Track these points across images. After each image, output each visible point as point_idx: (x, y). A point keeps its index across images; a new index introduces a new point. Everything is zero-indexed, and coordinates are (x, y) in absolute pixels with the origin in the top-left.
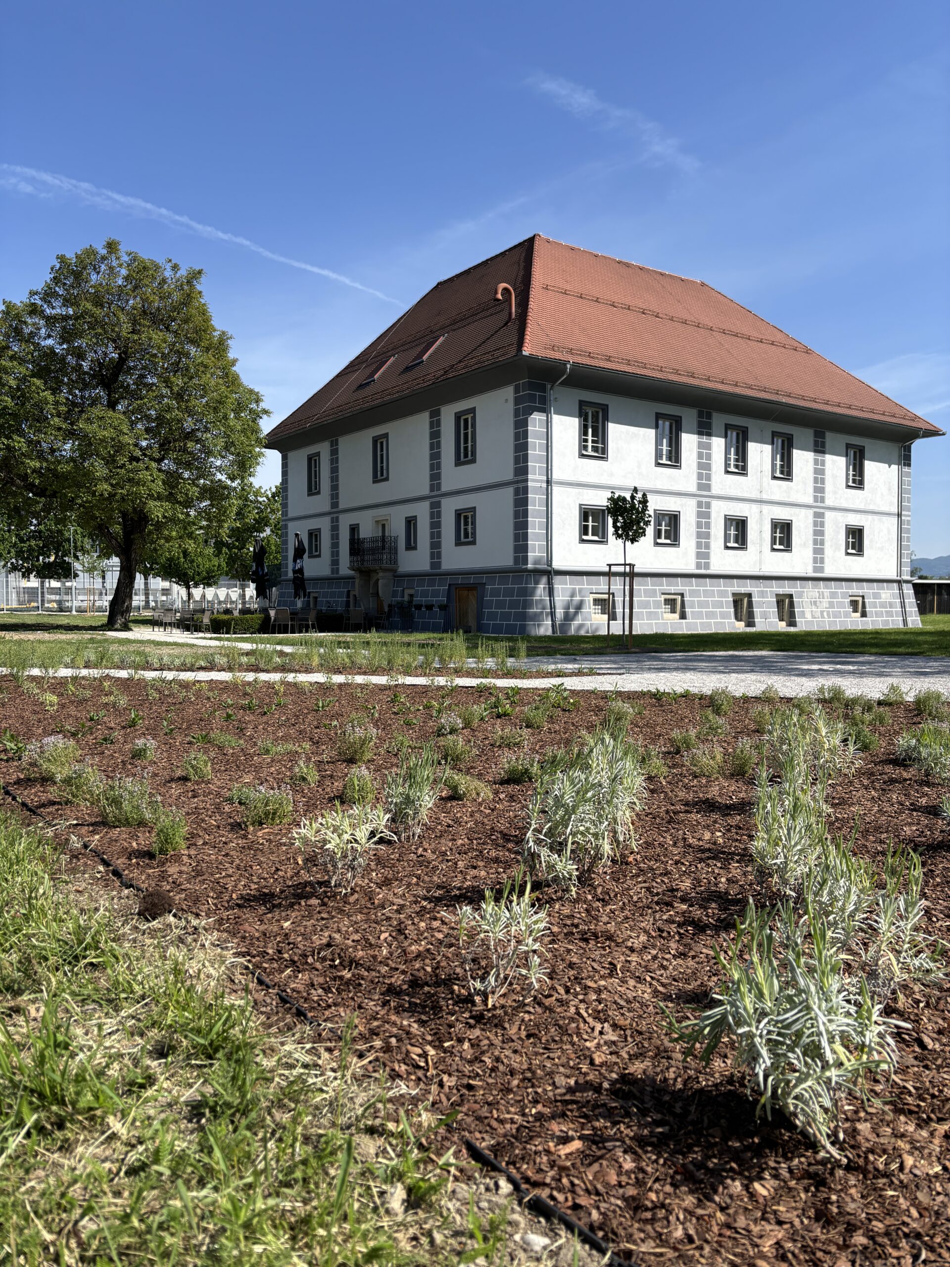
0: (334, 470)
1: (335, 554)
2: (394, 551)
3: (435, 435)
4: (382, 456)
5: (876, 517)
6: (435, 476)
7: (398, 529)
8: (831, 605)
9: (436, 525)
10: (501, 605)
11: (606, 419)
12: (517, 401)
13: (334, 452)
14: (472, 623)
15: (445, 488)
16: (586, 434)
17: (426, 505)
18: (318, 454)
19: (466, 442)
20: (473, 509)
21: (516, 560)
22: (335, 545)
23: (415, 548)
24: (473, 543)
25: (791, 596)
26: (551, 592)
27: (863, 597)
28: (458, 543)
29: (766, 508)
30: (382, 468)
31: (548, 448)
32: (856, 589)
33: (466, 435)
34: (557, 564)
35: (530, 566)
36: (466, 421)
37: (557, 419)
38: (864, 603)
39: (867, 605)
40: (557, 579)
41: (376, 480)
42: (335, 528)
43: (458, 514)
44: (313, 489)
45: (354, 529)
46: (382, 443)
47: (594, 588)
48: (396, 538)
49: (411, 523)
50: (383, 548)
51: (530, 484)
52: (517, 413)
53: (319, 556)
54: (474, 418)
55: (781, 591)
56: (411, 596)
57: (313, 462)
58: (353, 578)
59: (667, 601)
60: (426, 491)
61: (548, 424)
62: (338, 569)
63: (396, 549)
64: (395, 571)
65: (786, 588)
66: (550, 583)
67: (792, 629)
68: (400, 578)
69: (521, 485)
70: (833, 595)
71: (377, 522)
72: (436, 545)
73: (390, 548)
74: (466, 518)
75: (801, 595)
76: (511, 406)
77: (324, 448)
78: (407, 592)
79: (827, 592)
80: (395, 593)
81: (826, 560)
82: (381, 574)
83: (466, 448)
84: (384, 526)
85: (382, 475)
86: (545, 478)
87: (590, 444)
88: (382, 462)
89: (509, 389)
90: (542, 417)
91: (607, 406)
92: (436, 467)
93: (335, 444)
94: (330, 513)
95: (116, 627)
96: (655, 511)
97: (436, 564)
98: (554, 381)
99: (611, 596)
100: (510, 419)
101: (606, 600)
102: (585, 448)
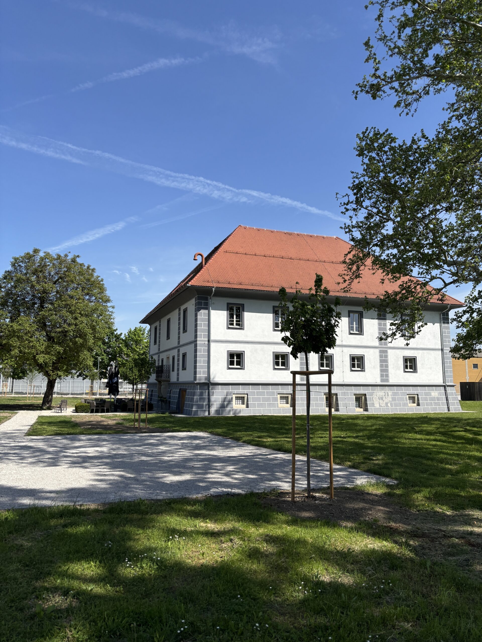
0: (160, 334)
3: (179, 319)
4: (169, 328)
5: (425, 352)
6: (179, 338)
7: (171, 362)
8: (394, 399)
9: (178, 360)
10: (189, 400)
11: (243, 310)
12: (196, 304)
13: (160, 326)
15: (180, 343)
16: (232, 318)
18: (157, 326)
19: (185, 323)
20: (186, 354)
21: (193, 378)
24: (185, 369)
25: (365, 395)
26: (209, 394)
27: (418, 395)
29: (345, 349)
30: (169, 333)
31: (208, 325)
32: (412, 391)
33: (185, 320)
34: (214, 380)
35: (198, 381)
36: (185, 313)
37: (213, 312)
38: (418, 398)
39: (420, 399)
40: (212, 387)
41: (167, 339)
42: (159, 360)
43: (183, 355)
44: (155, 342)
45: (162, 361)
46: (169, 322)
47: (236, 391)
48: (170, 366)
49: (174, 359)
51: (198, 342)
52: (195, 310)
54: (187, 313)
55: (358, 392)
56: (171, 393)
57: (156, 330)
59: (282, 398)
60: (177, 344)
61: (209, 315)
63: (170, 371)
64: (169, 381)
65: (361, 391)
66: (208, 390)
67: (366, 413)
68: (170, 385)
69: (195, 343)
70: (394, 394)
71: (167, 358)
72: (178, 369)
74: (184, 358)
75: (372, 394)
76: (193, 308)
77: (158, 324)
79: (390, 393)
80: (168, 392)
81: (390, 375)
82: (162, 383)
83: (185, 326)
84: (168, 360)
85: (169, 336)
86: (207, 339)
87: (235, 323)
88: (169, 331)
89: (194, 299)
90: (206, 311)
91: (244, 304)
92: (179, 333)
93: (160, 322)
94: (158, 353)
95: (44, 408)
96: (273, 352)
97: (178, 379)
98: (210, 295)
99: (246, 395)
100: (194, 313)
101: (244, 397)
102: (232, 324)
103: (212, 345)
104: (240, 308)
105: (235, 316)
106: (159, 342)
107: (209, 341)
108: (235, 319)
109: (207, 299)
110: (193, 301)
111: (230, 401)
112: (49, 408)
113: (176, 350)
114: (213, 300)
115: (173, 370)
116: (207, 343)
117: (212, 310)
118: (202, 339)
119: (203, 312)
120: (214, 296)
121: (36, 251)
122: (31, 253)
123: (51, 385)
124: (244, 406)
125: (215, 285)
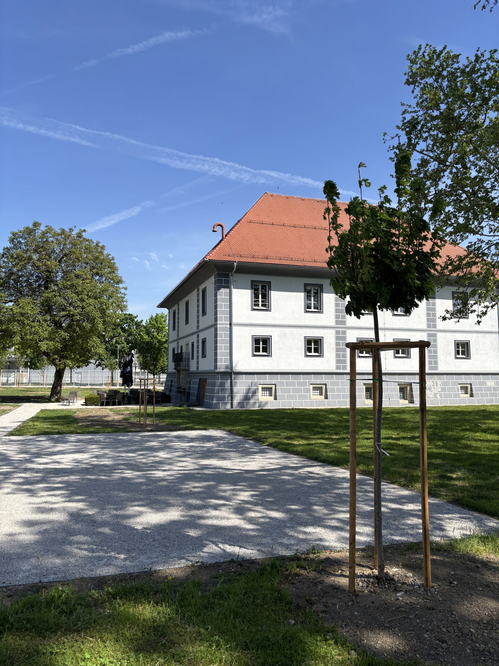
0: (178, 318)
2: (188, 360)
3: (198, 301)
4: (188, 311)
5: (480, 335)
6: (198, 322)
7: (190, 349)
8: (444, 390)
9: (198, 347)
11: (270, 289)
12: (215, 283)
13: (178, 309)
15: (200, 328)
16: (257, 298)
18: (175, 310)
20: (206, 339)
21: (213, 367)
24: (205, 356)
25: (410, 385)
26: (231, 384)
27: (471, 384)
28: (202, 356)
29: (388, 333)
30: (187, 317)
31: (230, 306)
32: (464, 380)
33: (204, 301)
34: (237, 369)
35: (218, 370)
36: (204, 294)
37: (235, 292)
38: (471, 388)
39: (474, 390)
40: (236, 377)
41: (186, 323)
43: (202, 341)
44: (174, 327)
46: (188, 305)
47: (262, 382)
48: (189, 354)
49: (193, 345)
51: (218, 326)
52: (215, 289)
54: (206, 292)
55: (403, 382)
57: (174, 314)
59: (315, 389)
60: (196, 329)
61: (230, 294)
64: (189, 370)
65: (406, 380)
66: (231, 379)
67: (411, 405)
68: (190, 374)
69: (215, 327)
70: (444, 384)
71: (187, 344)
72: (198, 357)
73: (185, 359)
74: (204, 344)
76: (214, 286)
78: (191, 382)
79: (439, 382)
80: (187, 382)
81: (439, 363)
83: (204, 308)
84: (187, 347)
85: (187, 321)
86: (228, 323)
87: (260, 303)
88: (187, 314)
89: (213, 277)
90: (227, 290)
91: (270, 282)
92: (198, 317)
93: (178, 306)
94: (177, 340)
95: (53, 400)
96: (305, 337)
97: (198, 367)
98: (232, 272)
99: (274, 386)
100: (213, 292)
101: (271, 388)
102: (257, 305)
103: (235, 329)
104: (266, 286)
105: (260, 296)
106: (178, 328)
107: (231, 324)
108: (260, 299)
109: (228, 276)
110: (212, 279)
111: (255, 392)
112: (58, 401)
113: (195, 336)
114: (234, 277)
115: (193, 358)
116: (228, 326)
117: (234, 288)
118: (223, 322)
119: (223, 292)
120: (235, 272)
121: (36, 224)
122: (31, 226)
123: (59, 375)
124: (272, 398)
125: (237, 259)
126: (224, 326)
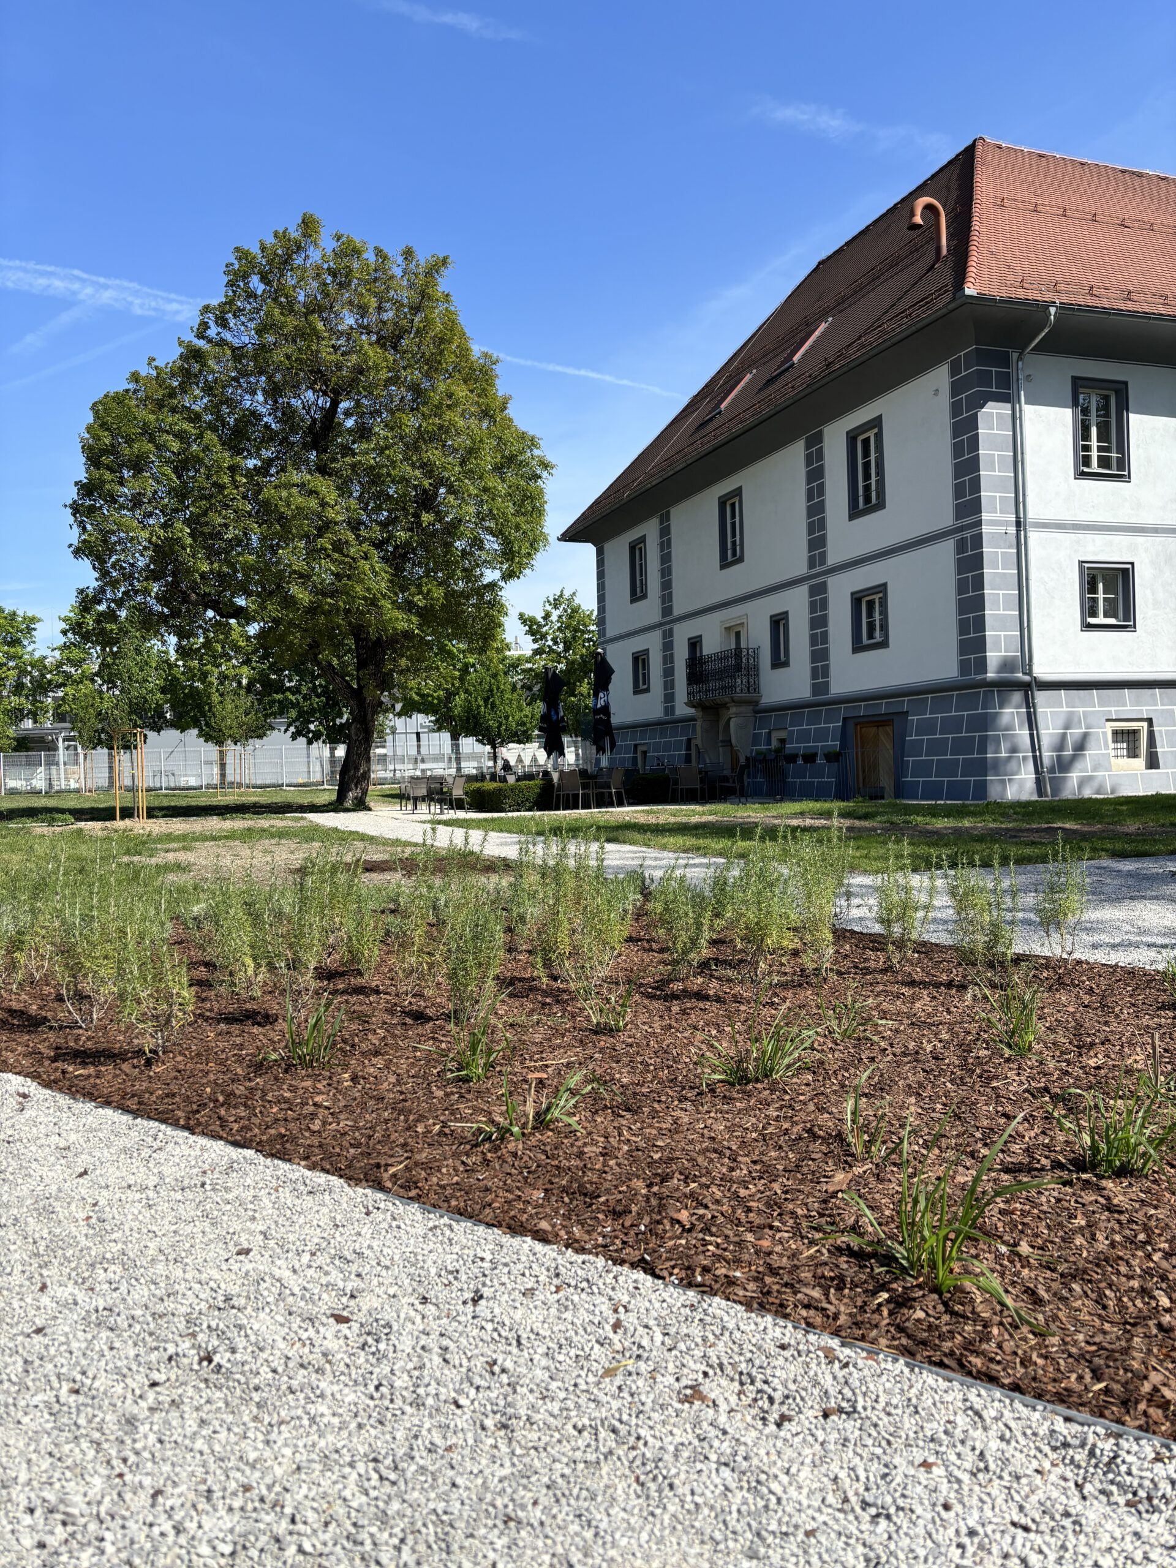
0: (666, 559)
1: (669, 685)
2: (754, 671)
3: (815, 474)
4: (733, 525)
6: (817, 543)
7: (759, 636)
9: (819, 622)
10: (936, 747)
11: (1124, 406)
12: (956, 389)
13: (665, 532)
14: (886, 781)
15: (832, 560)
16: (1086, 436)
17: (803, 591)
18: (643, 539)
19: (867, 477)
20: (882, 588)
21: (964, 667)
22: (668, 672)
23: (786, 664)
24: (884, 644)
26: (1032, 721)
28: (858, 647)
30: (734, 543)
31: (1017, 463)
33: (867, 466)
34: (1043, 669)
35: (991, 675)
36: (866, 442)
37: (1030, 412)
40: (1041, 697)
41: (725, 564)
42: (668, 646)
43: (856, 599)
44: (637, 593)
45: (694, 644)
46: (733, 505)
47: (1114, 711)
48: (756, 652)
49: (779, 623)
50: (738, 667)
51: (985, 529)
52: (956, 409)
53: (647, 690)
54: (879, 437)
56: (783, 741)
57: (636, 550)
58: (693, 719)
60: (802, 569)
61: (1015, 422)
62: (673, 707)
63: (756, 668)
64: (757, 703)
66: (1029, 704)
68: (763, 714)
69: (968, 534)
71: (728, 629)
72: (820, 656)
73: (748, 668)
74: (871, 605)
76: (945, 400)
77: (650, 529)
78: (776, 736)
80: (756, 740)
82: (733, 710)
83: (867, 488)
84: (738, 634)
85: (734, 554)
86: (1012, 518)
87: (1094, 454)
88: (734, 535)
89: (944, 367)
90: (1005, 409)
91: (1126, 383)
92: (817, 526)
93: (665, 519)
94: (661, 625)
95: (347, 805)
97: (821, 687)
99: (1145, 724)
100: (944, 422)
101: (1135, 733)
102: (1086, 462)
105: (1094, 431)
106: (666, 585)
107: (1018, 524)
108: (1094, 443)
109: (1005, 361)
111: (1081, 746)
113: (799, 591)
114: (1031, 368)
115: (780, 661)
116: (1012, 530)
118: (998, 516)
119: (994, 413)
120: (1043, 345)
122: (294, 231)
124: (1140, 763)
125: (1060, 296)
126: (1002, 529)
